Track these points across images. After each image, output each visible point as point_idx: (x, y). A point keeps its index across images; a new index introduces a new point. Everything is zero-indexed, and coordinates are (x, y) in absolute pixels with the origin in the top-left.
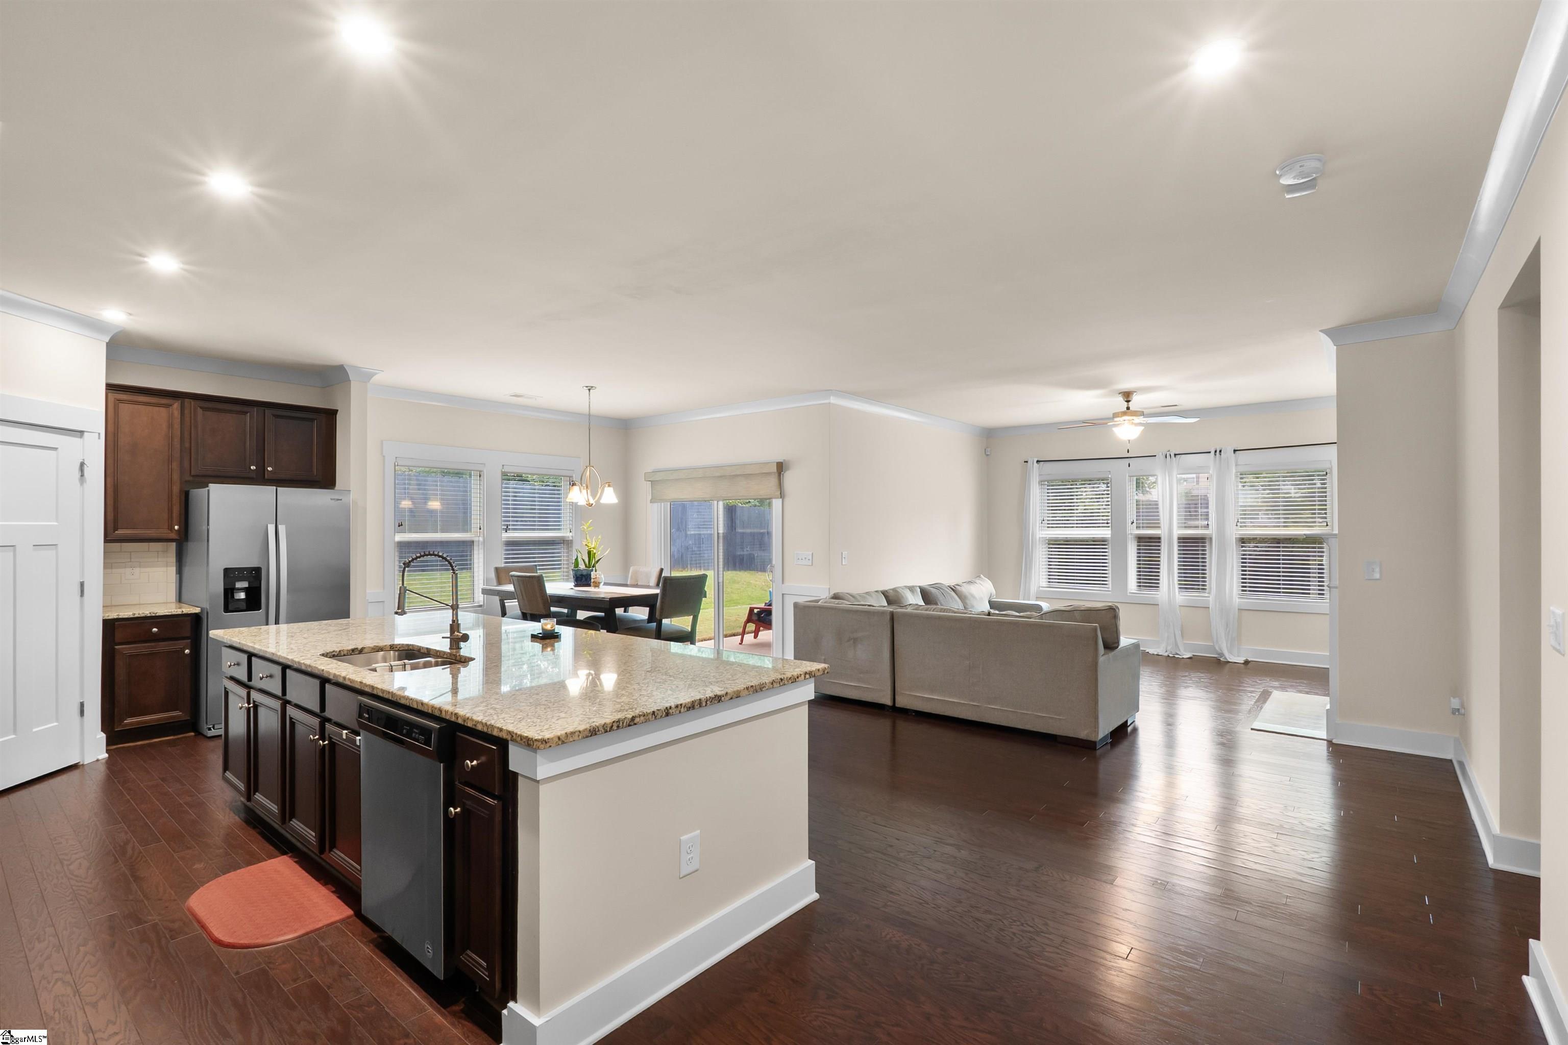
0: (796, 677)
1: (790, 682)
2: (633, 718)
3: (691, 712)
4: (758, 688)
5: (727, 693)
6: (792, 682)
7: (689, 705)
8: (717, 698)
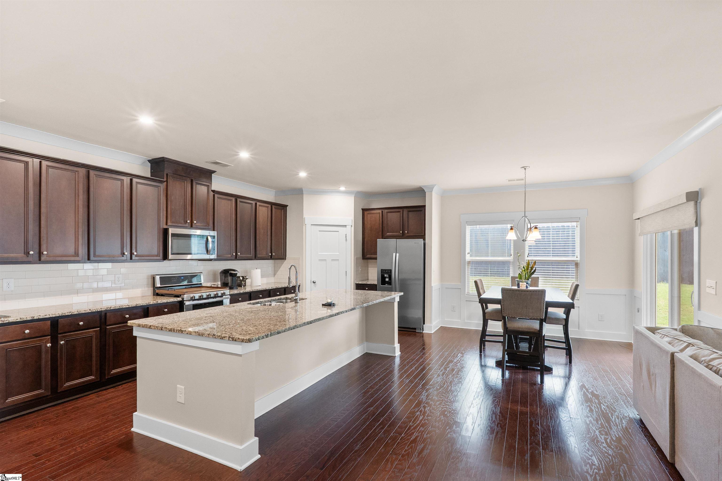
0: (223, 337)
1: (219, 338)
2: (150, 326)
3: (170, 332)
4: (201, 334)
5: (185, 330)
6: (220, 339)
7: (170, 329)
8: (181, 331)
